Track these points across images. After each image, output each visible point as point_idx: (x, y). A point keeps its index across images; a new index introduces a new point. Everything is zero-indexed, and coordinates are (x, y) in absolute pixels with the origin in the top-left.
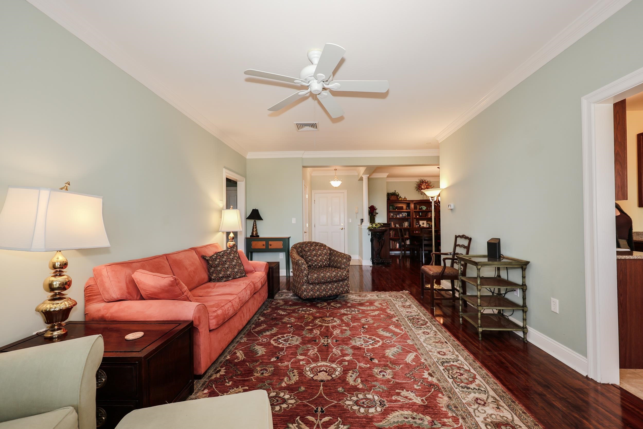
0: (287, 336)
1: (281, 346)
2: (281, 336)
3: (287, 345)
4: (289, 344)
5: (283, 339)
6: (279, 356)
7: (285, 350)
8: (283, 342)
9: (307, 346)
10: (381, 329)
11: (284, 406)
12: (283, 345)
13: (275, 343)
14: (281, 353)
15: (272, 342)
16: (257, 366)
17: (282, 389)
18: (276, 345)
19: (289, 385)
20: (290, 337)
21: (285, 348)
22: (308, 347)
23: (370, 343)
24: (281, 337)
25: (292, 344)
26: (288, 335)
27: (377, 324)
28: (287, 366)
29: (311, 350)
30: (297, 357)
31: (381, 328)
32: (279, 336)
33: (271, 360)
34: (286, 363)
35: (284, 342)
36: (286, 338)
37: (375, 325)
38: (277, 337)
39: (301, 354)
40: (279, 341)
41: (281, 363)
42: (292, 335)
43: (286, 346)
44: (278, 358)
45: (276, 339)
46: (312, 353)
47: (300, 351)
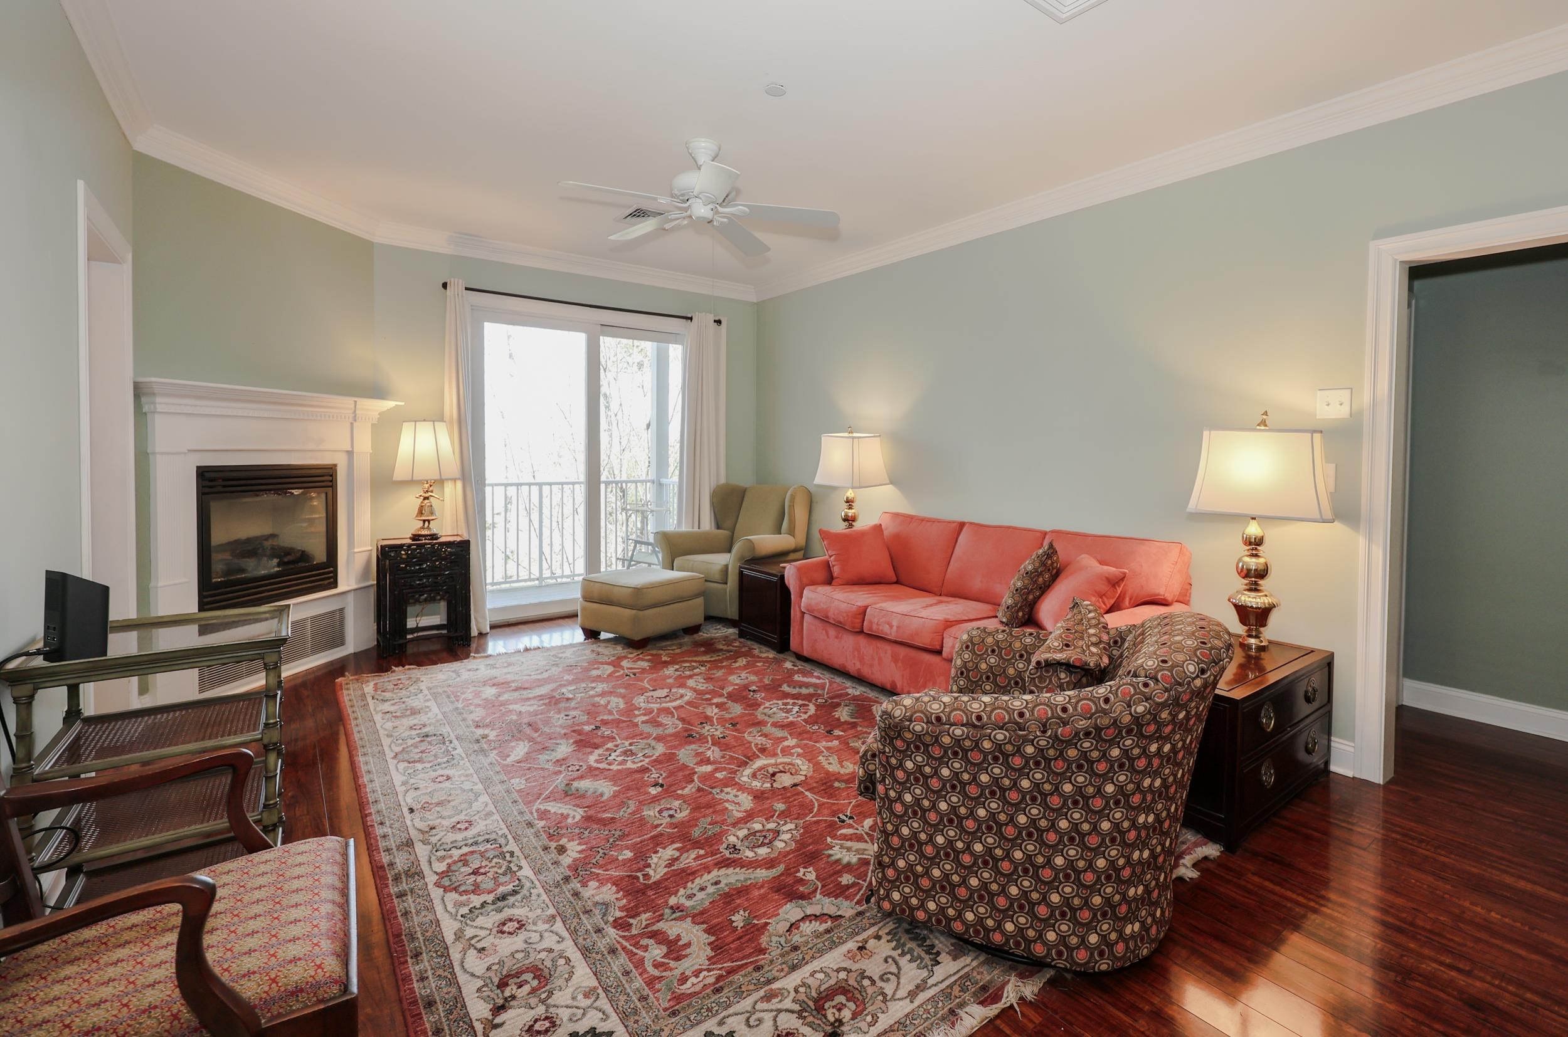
10: (605, 798)
23: (617, 753)
27: (629, 811)
31: (609, 800)
37: (632, 805)
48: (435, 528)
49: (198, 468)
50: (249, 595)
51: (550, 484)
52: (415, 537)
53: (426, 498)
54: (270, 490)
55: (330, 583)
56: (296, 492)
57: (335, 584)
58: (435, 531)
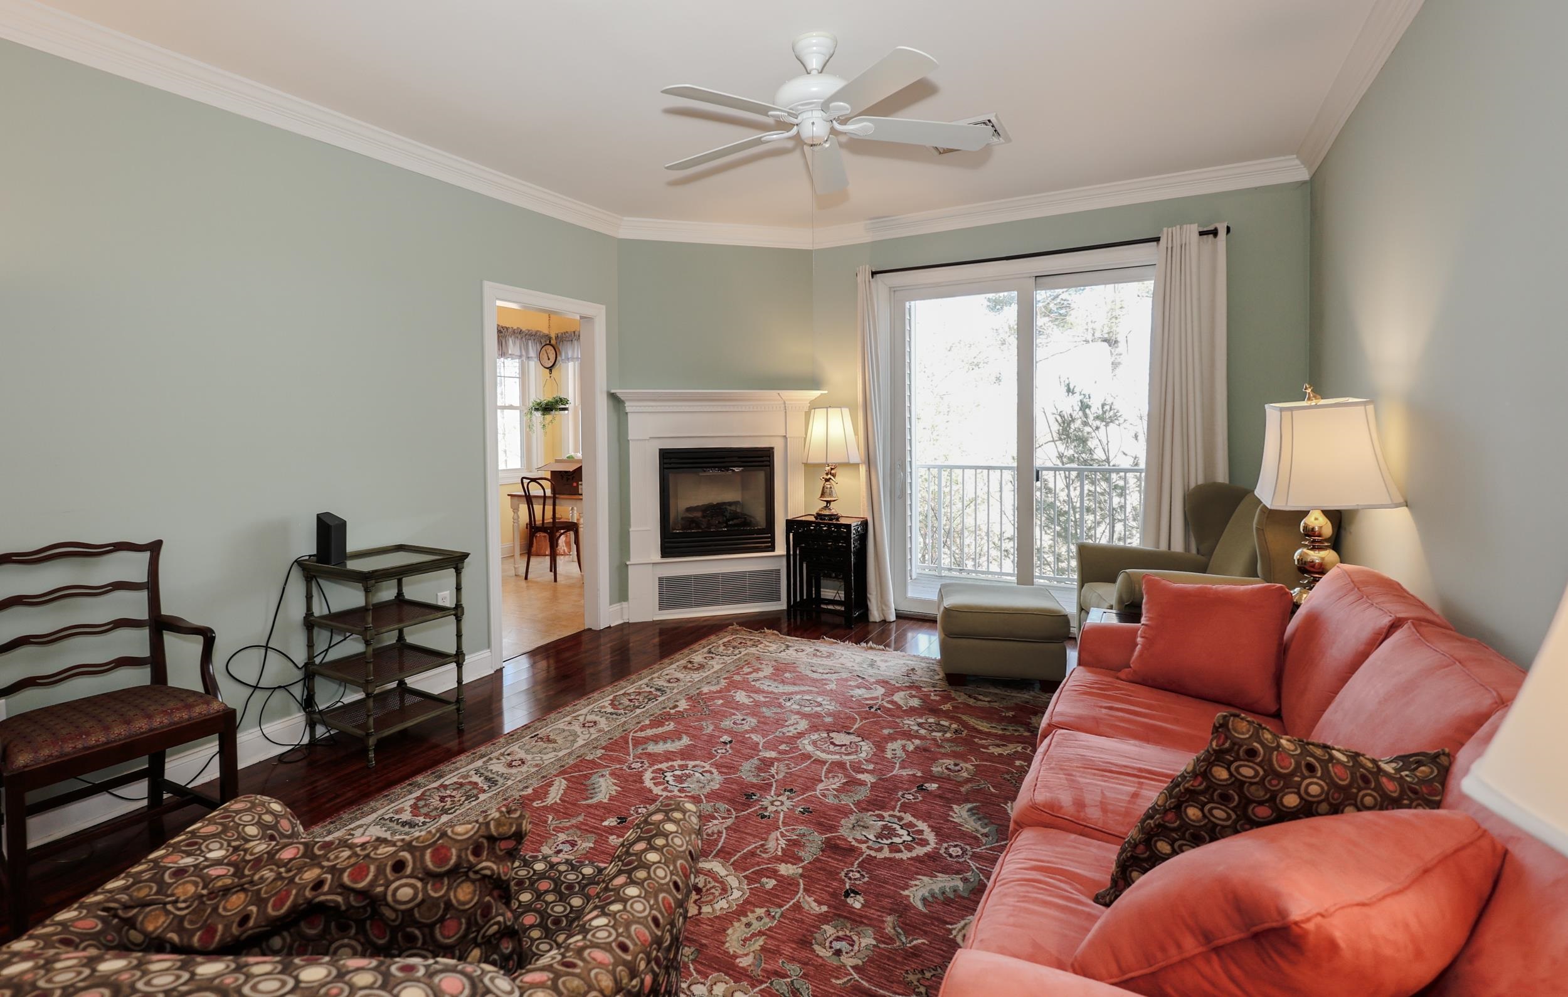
0: (880, 850)
1: (908, 818)
2: (898, 856)
3: (890, 816)
4: (882, 818)
5: (897, 840)
6: (916, 792)
7: (899, 803)
8: (898, 827)
9: (836, 801)
11: (920, 721)
12: (900, 819)
13: (921, 832)
14: (911, 797)
15: (931, 837)
16: (967, 781)
17: (922, 738)
18: (922, 825)
19: (909, 740)
20: (870, 843)
21: (898, 809)
22: (836, 796)
24: (900, 851)
25: (876, 815)
26: (873, 853)
28: (902, 767)
29: (834, 789)
30: (873, 780)
32: (905, 855)
33: (937, 785)
34: (904, 774)
35: (895, 826)
36: (885, 841)
38: (914, 854)
39: (862, 783)
40: (909, 835)
41: (914, 775)
42: (864, 846)
43: (891, 813)
44: (921, 788)
45: (917, 844)
46: (834, 782)
47: (863, 793)
48: (835, 509)
49: (660, 450)
50: (716, 545)
51: (963, 468)
52: (818, 516)
53: (827, 480)
54: (715, 467)
55: (768, 547)
56: (736, 470)
57: (773, 550)
58: (834, 512)
